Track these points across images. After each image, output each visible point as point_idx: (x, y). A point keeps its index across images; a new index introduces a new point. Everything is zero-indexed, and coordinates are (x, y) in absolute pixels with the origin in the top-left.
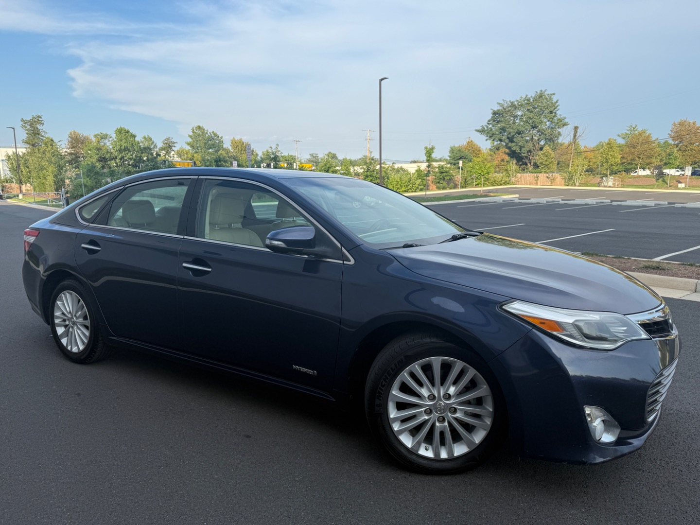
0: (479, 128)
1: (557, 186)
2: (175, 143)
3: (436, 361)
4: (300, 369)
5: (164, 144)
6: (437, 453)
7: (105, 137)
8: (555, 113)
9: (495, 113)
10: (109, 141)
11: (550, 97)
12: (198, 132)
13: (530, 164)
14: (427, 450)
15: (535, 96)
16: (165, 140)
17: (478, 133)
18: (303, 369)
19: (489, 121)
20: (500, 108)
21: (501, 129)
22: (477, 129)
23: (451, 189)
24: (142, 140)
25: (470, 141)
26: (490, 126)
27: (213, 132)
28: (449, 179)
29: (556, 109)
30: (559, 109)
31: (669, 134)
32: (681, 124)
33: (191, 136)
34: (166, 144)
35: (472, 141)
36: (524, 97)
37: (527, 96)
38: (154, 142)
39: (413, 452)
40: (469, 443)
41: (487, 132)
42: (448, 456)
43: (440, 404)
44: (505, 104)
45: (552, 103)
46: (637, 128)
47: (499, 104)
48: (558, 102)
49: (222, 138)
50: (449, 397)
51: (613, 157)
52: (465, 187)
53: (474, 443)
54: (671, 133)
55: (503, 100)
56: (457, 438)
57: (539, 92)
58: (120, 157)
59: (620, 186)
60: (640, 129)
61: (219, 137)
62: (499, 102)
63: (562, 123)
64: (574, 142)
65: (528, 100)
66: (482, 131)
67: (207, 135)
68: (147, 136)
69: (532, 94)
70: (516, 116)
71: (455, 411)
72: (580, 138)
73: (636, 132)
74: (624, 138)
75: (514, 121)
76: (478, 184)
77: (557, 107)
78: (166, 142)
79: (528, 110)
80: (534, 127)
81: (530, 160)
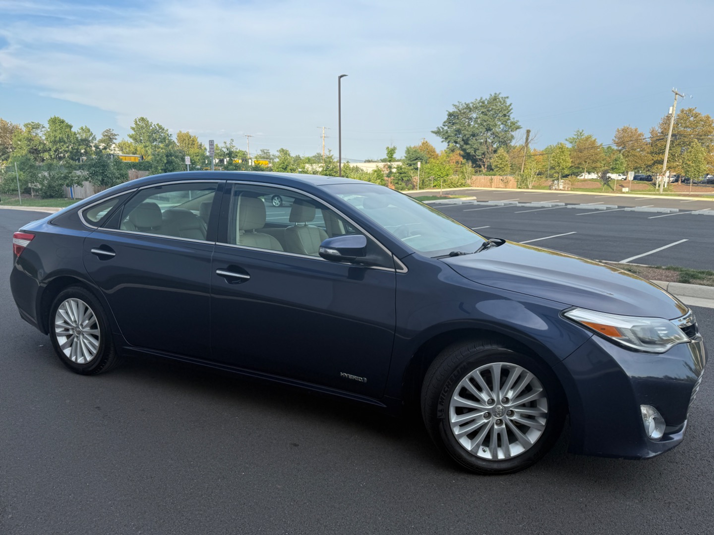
0: (435, 130)
1: (509, 188)
2: (116, 135)
3: (496, 367)
4: (348, 376)
5: (104, 136)
6: (495, 455)
7: (37, 126)
8: (509, 116)
9: (450, 115)
10: (41, 131)
11: (504, 101)
12: (141, 124)
13: (484, 166)
14: (484, 451)
15: (489, 99)
16: (105, 131)
17: (434, 135)
18: (351, 376)
19: (445, 122)
20: (456, 110)
21: (456, 131)
22: (433, 130)
23: (409, 189)
24: (79, 131)
25: (425, 142)
26: (446, 128)
27: (158, 125)
28: (408, 180)
29: (509, 113)
30: (512, 113)
31: (613, 140)
32: (624, 130)
33: (133, 129)
34: (107, 136)
35: (427, 142)
36: (479, 99)
37: (481, 98)
38: (92, 134)
39: (472, 455)
40: (525, 443)
41: (442, 133)
42: (505, 456)
43: (499, 408)
44: (460, 105)
45: (506, 106)
46: (583, 133)
47: (455, 105)
48: (512, 105)
49: (167, 130)
50: (507, 400)
51: (565, 161)
52: (423, 188)
53: (529, 443)
54: (615, 139)
55: (459, 102)
56: (512, 438)
57: (493, 95)
58: (54, 148)
59: (570, 189)
60: (586, 134)
61: (164, 129)
62: (455, 104)
63: (515, 127)
64: (527, 146)
65: (483, 103)
66: (437, 133)
67: (151, 128)
68: (84, 127)
69: (486, 97)
70: (471, 119)
71: (512, 413)
72: (532, 142)
73: (583, 137)
74: (571, 143)
75: (469, 123)
76: (435, 186)
77: (511, 110)
78: (106, 133)
79: (483, 112)
80: (488, 130)
81: (483, 162)
